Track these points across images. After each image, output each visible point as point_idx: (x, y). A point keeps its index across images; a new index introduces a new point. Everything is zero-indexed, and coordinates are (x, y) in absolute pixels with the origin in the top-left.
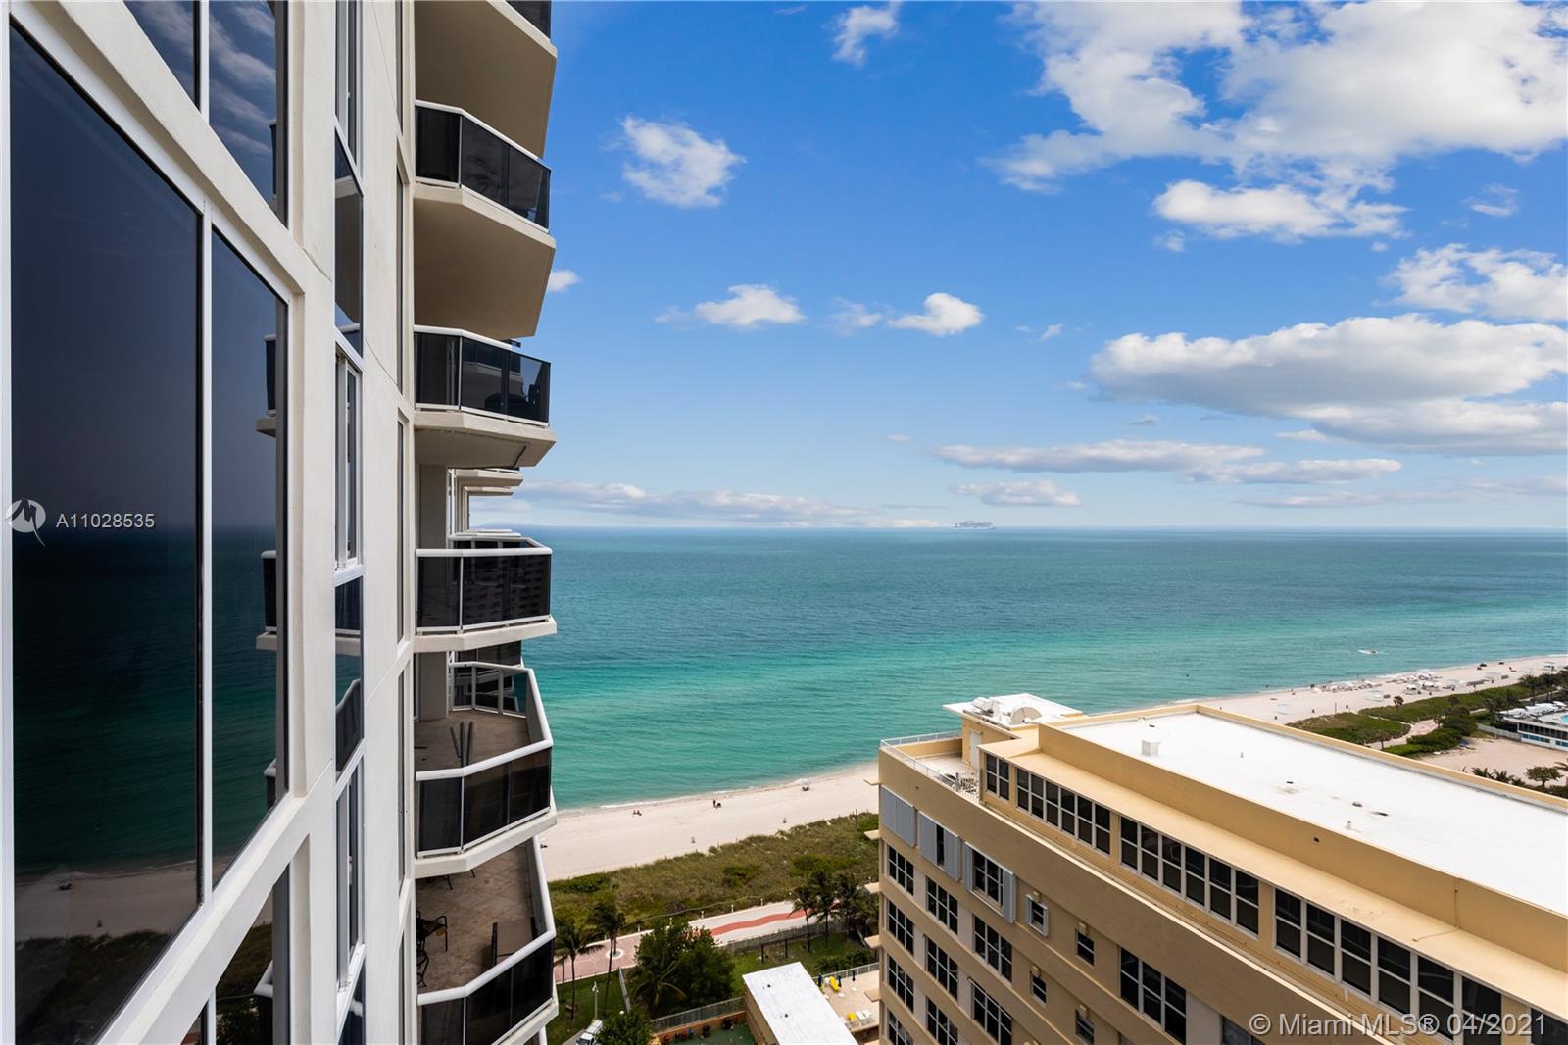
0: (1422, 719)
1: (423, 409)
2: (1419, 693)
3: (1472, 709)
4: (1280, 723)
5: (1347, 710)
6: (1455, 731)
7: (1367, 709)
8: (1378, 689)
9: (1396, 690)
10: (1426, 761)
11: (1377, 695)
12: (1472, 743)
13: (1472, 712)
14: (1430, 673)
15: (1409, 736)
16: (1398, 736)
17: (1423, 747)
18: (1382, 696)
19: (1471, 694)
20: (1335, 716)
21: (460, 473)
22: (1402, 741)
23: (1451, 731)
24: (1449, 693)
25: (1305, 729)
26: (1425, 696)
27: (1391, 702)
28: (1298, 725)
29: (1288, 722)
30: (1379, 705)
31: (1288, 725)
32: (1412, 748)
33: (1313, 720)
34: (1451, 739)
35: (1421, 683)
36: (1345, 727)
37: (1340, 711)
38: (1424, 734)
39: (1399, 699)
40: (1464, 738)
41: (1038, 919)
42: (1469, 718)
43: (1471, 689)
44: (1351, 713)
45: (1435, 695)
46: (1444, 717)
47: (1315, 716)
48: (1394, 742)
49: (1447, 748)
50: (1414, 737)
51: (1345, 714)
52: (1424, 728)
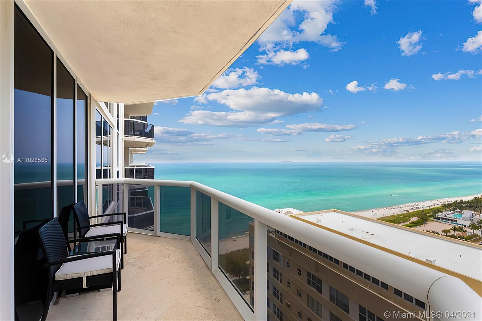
0: (414, 217)
1: (126, 137)
2: (414, 209)
3: (428, 214)
4: (374, 218)
5: (393, 215)
6: (423, 220)
7: (399, 214)
8: (403, 208)
9: (407, 208)
10: (415, 228)
11: (402, 210)
12: (428, 223)
13: (428, 215)
14: (417, 203)
15: (410, 222)
16: (407, 222)
17: (414, 224)
18: (403, 210)
19: (428, 209)
20: (390, 216)
21: (132, 148)
22: (408, 223)
23: (422, 220)
24: (423, 209)
25: (381, 220)
26: (416, 210)
27: (405, 212)
28: (379, 219)
29: (376, 218)
30: (402, 213)
31: (377, 219)
32: (411, 225)
33: (384, 218)
34: (422, 222)
35: (414, 206)
36: (392, 219)
37: (391, 215)
38: (414, 221)
39: (408, 211)
40: (425, 222)
41: (288, 266)
42: (427, 216)
43: (429, 208)
44: (394, 215)
45: (418, 210)
46: (420, 216)
47: (384, 216)
48: (406, 223)
49: (421, 225)
50: (411, 222)
51: (392, 216)
52: (414, 219)
